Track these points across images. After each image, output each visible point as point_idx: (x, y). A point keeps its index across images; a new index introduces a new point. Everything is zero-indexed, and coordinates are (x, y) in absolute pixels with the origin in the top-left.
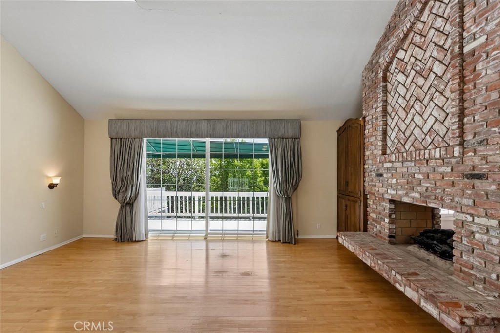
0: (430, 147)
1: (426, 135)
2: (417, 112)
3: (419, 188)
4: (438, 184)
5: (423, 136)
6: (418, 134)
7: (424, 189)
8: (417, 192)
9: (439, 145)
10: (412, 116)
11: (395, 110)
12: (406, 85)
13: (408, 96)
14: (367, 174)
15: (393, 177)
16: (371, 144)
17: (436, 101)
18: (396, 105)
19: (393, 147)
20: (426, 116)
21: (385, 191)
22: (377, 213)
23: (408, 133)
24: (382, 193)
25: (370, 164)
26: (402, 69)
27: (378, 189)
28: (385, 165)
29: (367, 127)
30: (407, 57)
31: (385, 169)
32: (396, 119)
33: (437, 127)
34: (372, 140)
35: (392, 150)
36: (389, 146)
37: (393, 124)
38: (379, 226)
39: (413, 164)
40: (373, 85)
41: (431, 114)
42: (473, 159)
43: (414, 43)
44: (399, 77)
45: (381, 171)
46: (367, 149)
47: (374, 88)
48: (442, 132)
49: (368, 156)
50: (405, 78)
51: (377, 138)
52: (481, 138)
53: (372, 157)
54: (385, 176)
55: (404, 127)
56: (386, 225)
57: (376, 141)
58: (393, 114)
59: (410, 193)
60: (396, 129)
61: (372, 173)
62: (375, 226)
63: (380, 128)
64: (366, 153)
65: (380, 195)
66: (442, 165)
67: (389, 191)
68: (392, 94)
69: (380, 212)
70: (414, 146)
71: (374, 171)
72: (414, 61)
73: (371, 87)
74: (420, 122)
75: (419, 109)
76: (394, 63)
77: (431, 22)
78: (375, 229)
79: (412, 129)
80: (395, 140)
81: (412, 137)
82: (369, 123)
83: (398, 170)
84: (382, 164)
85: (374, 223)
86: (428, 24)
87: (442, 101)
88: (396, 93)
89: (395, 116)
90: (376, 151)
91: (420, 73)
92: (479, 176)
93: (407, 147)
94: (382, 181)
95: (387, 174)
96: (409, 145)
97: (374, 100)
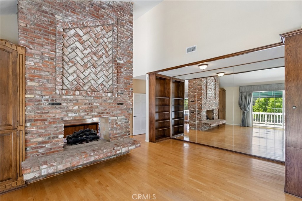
0: (101, 91)
1: (99, 85)
2: (92, 72)
3: (97, 110)
4: (107, 107)
5: (97, 85)
6: (93, 83)
7: (100, 110)
9: (106, 91)
10: (89, 73)
11: (73, 62)
12: (84, 52)
13: (85, 60)
14: (32, 103)
15: (75, 105)
16: (40, 77)
17: (104, 72)
18: (74, 60)
19: (71, 85)
20: (99, 76)
21: (65, 115)
22: (46, 135)
23: (86, 81)
24: (60, 117)
25: (39, 95)
26: (80, 41)
27: (54, 115)
28: (64, 97)
29: (32, 59)
30: (85, 38)
31: (64, 100)
32: (74, 68)
33: (104, 83)
34: (42, 73)
35: (69, 87)
36: (66, 84)
37: (71, 71)
38: (48, 145)
39: (92, 98)
40: (43, 27)
41: (101, 77)
42: (120, 99)
43: (91, 35)
44: (78, 44)
45: (58, 101)
46: (31, 80)
47: (46, 31)
48: (108, 86)
49: (33, 87)
50: (83, 49)
51: (52, 74)
52: (122, 92)
53: (43, 89)
54: (64, 104)
55: (82, 76)
56: (61, 140)
57: (51, 77)
58: (71, 64)
59: (91, 113)
60: (75, 75)
61: (41, 102)
62: (41, 147)
63: (60, 69)
64: (29, 84)
65: (59, 118)
66: (109, 100)
67: (70, 115)
68: (69, 49)
69: (52, 133)
70: (91, 89)
71: (47, 100)
72: (90, 44)
73: (38, 25)
74: (95, 78)
75: (94, 71)
76: (72, 32)
77: (101, 36)
78: (41, 151)
79: (90, 79)
80: (73, 81)
81: (89, 84)
82: (35, 56)
83: (80, 101)
84: (59, 96)
85: (40, 145)
86: (100, 35)
87: (107, 74)
88: (74, 52)
89: (72, 66)
90: (50, 85)
91: (95, 53)
92: (122, 104)
93: (85, 88)
94: (61, 108)
95: (67, 103)
96: (87, 87)
97: (46, 41)
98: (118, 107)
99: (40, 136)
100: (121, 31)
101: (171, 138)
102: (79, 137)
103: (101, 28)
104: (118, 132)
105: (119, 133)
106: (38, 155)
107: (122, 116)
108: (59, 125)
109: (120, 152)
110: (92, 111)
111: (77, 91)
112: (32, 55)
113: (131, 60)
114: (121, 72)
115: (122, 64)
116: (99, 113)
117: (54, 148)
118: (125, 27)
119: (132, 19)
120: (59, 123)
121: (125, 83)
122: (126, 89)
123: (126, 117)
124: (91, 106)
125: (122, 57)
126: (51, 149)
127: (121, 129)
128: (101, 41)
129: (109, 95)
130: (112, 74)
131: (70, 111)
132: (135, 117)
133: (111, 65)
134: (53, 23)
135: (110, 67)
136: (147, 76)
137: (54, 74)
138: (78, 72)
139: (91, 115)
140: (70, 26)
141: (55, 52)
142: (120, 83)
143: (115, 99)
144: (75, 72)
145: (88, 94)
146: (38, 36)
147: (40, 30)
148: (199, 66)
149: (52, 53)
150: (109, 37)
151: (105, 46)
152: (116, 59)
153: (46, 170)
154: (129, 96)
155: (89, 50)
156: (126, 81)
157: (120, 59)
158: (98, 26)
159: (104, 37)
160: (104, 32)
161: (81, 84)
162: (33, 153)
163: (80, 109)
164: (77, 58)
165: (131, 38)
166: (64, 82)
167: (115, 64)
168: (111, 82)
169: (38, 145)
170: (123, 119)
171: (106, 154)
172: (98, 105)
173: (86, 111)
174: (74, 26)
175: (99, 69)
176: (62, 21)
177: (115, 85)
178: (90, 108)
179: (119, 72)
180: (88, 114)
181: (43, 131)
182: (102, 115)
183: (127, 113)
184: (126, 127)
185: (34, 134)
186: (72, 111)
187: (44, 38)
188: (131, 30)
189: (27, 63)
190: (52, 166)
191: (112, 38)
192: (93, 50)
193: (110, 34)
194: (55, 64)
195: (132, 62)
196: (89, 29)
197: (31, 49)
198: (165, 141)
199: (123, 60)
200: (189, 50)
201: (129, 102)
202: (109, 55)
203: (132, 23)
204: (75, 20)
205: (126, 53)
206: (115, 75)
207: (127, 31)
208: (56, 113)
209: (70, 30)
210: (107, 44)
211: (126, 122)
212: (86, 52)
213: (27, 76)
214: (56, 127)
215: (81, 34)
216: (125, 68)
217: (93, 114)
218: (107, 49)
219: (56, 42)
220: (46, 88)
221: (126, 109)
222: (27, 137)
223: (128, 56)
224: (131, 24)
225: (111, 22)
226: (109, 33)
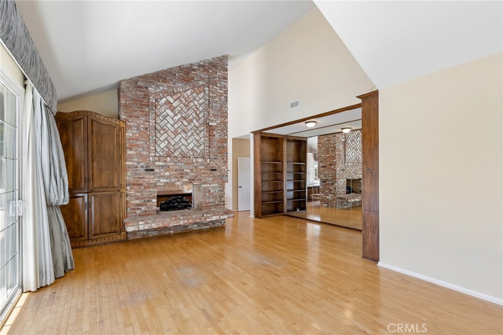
0: (192, 157)
1: (189, 151)
3: (188, 176)
4: (198, 173)
5: (188, 151)
6: (184, 149)
7: (191, 176)
8: (187, 178)
9: (197, 156)
10: (179, 139)
11: (164, 130)
12: (174, 119)
13: (176, 126)
14: (131, 169)
15: (166, 171)
16: (137, 146)
17: (195, 136)
18: (165, 127)
19: (163, 152)
20: (189, 142)
21: (157, 181)
22: (141, 198)
23: (176, 147)
24: (153, 182)
25: (136, 162)
26: (171, 108)
27: (148, 180)
28: (157, 163)
29: (130, 131)
30: (175, 104)
31: (157, 166)
32: (165, 135)
33: (195, 148)
34: (138, 143)
35: (161, 154)
36: (158, 151)
37: (162, 138)
38: (144, 207)
39: (183, 164)
40: (139, 101)
41: (192, 142)
42: (213, 164)
43: (181, 101)
44: (169, 111)
45: (151, 168)
46: (131, 149)
47: (141, 104)
48: (199, 151)
49: (131, 155)
50: (173, 115)
51: (146, 143)
52: (215, 157)
53: (139, 157)
54: (157, 170)
55: (173, 143)
56: (154, 204)
57: (145, 146)
58: (162, 132)
59: (181, 179)
60: (166, 142)
61: (138, 169)
62: (138, 209)
63: (153, 137)
64: (129, 152)
65: (152, 184)
66: (200, 166)
67: (162, 180)
68: (161, 118)
69: (146, 197)
70: (181, 155)
71: (142, 167)
72: (180, 109)
73: (135, 100)
74: (186, 144)
75: (184, 137)
76: (164, 100)
77: (192, 99)
78: (138, 212)
79: (180, 145)
80: (165, 148)
81: (180, 150)
82: (133, 128)
83: (170, 167)
84: (152, 163)
85: (137, 207)
86: (190, 98)
87: (198, 138)
88: (165, 120)
89: (164, 133)
90: (145, 153)
91: (185, 118)
92: (215, 170)
93: (176, 154)
94: (154, 174)
95: (159, 169)
96: (178, 153)
97: (141, 114)
98: (210, 173)
99: (137, 199)
100: (213, 90)
101: (285, 215)
102: (171, 204)
103: (191, 91)
104: (211, 200)
105: (212, 202)
106: (136, 216)
107: (215, 184)
108: (152, 190)
109: (210, 219)
110: (182, 177)
111: (168, 158)
112: (130, 127)
113: (226, 121)
114: (214, 135)
115: (215, 126)
116: (190, 180)
117: (148, 211)
118: (218, 85)
119: (227, 74)
120: (153, 188)
121: (218, 147)
122: (220, 153)
123: (221, 185)
124: (181, 172)
125: (214, 118)
126: (146, 211)
127: (214, 197)
128: (192, 104)
129: (200, 160)
130: (203, 138)
131: (162, 176)
132: (240, 187)
133: (203, 128)
134: (147, 96)
135: (202, 131)
136: (252, 135)
137: (148, 143)
138: (169, 139)
139: (181, 182)
140: (161, 95)
141: (149, 122)
142: (213, 148)
143: (207, 165)
144: (166, 139)
145: (179, 160)
146: (135, 110)
147: (137, 105)
148: (306, 123)
149: (146, 123)
150: (200, 99)
151: (195, 110)
152: (208, 121)
153: (142, 226)
154: (223, 162)
155: (179, 116)
156: (219, 145)
157: (212, 121)
158: (189, 90)
159: (195, 99)
160: (195, 95)
161: (172, 150)
162: (132, 213)
163: (171, 175)
164: (169, 125)
165: (225, 95)
166: (157, 149)
167: (207, 127)
168: (202, 147)
169: (135, 207)
170: (217, 187)
171: (196, 220)
172: (189, 171)
173: (176, 177)
174: (165, 95)
175: (189, 134)
176: (154, 92)
177: (207, 150)
178: (181, 174)
179: (211, 136)
180: (178, 180)
181: (140, 195)
182: (193, 181)
183: (221, 181)
184: (220, 196)
185: (132, 196)
186: (163, 177)
187: (140, 111)
188: (225, 87)
189: (127, 134)
190: (147, 223)
191: (203, 99)
192: (183, 115)
193: (201, 95)
194: (148, 133)
195: (227, 123)
196: (179, 95)
197: (129, 122)
198: (275, 217)
199: (215, 121)
200: (293, 105)
201: (224, 168)
202: (200, 118)
203: (227, 79)
204: (166, 89)
205: (219, 114)
206: (207, 139)
207: (221, 89)
208: (149, 178)
209: (161, 99)
210: (198, 107)
211: (220, 191)
212: (176, 118)
213: (127, 146)
214: (150, 192)
215: (172, 100)
216: (219, 130)
217: (183, 180)
218: (198, 112)
219: (149, 113)
220: (142, 156)
221: (220, 176)
222: (127, 199)
223: (222, 117)
224: (225, 80)
225: (201, 83)
226: (199, 95)
